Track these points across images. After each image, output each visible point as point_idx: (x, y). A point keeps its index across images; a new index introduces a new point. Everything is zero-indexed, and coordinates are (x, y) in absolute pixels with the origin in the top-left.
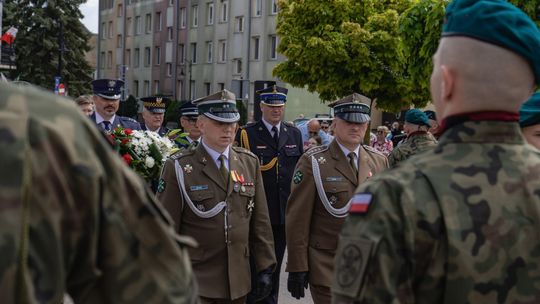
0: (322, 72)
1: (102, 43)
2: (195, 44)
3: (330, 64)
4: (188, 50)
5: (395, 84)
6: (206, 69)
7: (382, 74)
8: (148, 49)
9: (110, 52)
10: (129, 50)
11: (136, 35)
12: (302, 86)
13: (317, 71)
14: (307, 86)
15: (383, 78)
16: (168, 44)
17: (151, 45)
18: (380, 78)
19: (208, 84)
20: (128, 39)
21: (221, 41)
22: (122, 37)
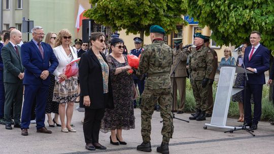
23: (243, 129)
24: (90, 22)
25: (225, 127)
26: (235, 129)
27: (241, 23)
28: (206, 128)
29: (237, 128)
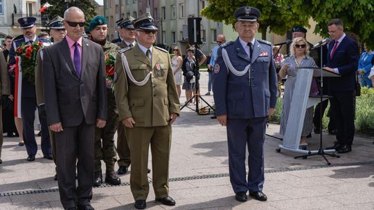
0: (232, 10)
1: (106, 11)
2: (164, 8)
3: (236, 4)
4: (160, 12)
5: (280, 15)
6: (172, 23)
7: (271, 8)
8: (135, 13)
9: (112, 16)
10: (123, 14)
11: (127, 4)
12: (221, 21)
13: (229, 9)
14: (224, 21)
15: (272, 11)
16: (147, 9)
17: (137, 10)
18: (270, 11)
19: (174, 33)
20: (123, 8)
21: (180, 4)
22: (119, 6)
23: (319, 154)
24: (195, 20)
25: (298, 150)
26: (310, 153)
27: (339, 9)
28: (279, 151)
29: (312, 151)
